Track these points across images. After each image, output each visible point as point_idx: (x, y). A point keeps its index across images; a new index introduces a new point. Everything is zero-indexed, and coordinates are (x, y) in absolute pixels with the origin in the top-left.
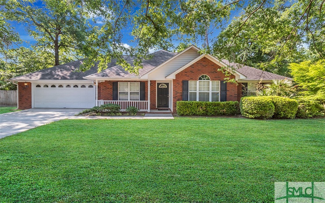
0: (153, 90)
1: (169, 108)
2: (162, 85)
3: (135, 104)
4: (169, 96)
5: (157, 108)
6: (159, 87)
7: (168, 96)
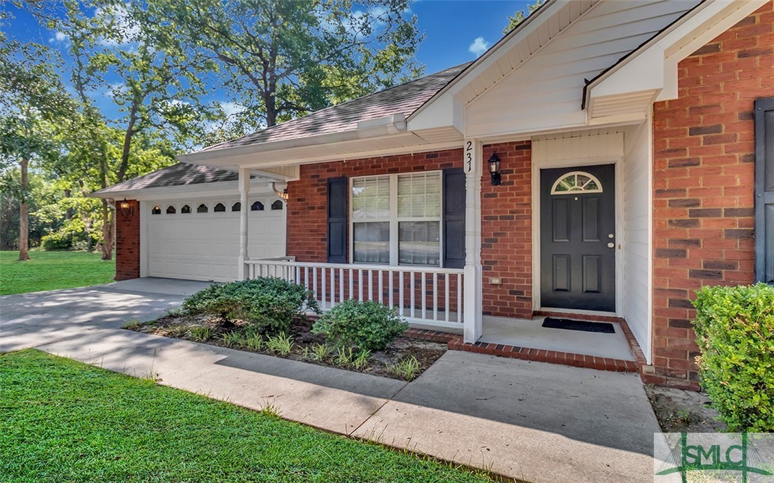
0: (515, 208)
1: (619, 313)
2: (570, 180)
3: (407, 285)
4: (618, 242)
5: (536, 306)
6: (553, 192)
7: (613, 240)
